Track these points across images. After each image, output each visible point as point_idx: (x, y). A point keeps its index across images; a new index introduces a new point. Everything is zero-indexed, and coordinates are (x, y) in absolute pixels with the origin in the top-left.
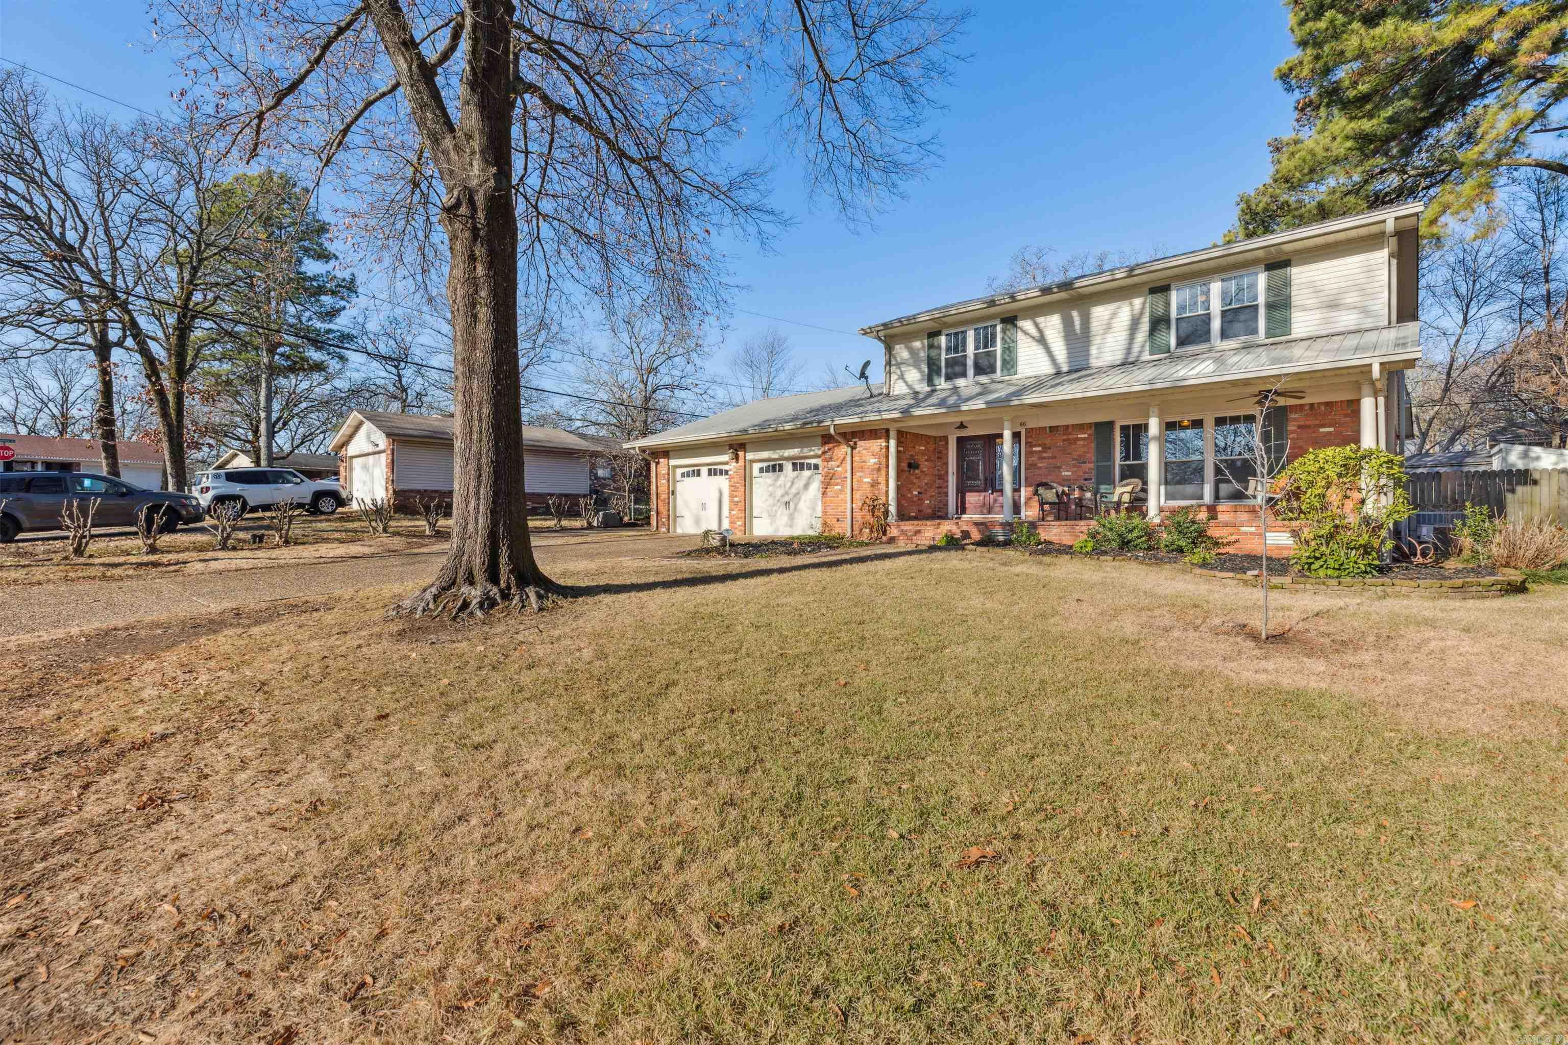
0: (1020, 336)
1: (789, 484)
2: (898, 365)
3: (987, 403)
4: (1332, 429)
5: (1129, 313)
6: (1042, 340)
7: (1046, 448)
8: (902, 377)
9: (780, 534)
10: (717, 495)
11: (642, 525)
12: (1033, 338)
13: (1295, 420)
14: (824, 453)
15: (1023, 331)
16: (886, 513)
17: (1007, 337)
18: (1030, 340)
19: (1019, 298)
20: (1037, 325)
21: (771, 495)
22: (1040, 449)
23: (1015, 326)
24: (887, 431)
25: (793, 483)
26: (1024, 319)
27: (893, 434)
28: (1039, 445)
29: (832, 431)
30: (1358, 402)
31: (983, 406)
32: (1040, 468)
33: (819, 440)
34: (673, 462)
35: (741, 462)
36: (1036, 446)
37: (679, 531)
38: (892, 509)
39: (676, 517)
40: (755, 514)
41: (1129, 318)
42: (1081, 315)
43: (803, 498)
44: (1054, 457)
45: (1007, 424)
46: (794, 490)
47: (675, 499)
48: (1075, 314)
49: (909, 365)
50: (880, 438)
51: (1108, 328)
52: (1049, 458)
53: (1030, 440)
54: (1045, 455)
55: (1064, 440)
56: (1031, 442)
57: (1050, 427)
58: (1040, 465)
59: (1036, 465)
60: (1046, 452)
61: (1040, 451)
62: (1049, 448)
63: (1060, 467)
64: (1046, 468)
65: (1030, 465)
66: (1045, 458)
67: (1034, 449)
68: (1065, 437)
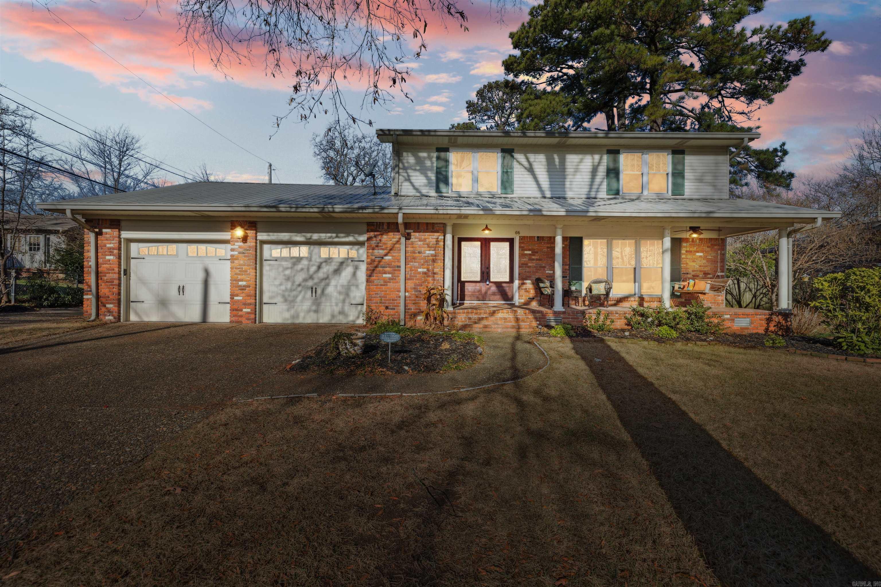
0: (515, 164)
1: (313, 269)
2: (405, 169)
4: (701, 254)
5: (591, 164)
6: (531, 170)
7: (534, 253)
9: (300, 320)
10: (201, 276)
12: (526, 168)
13: (684, 247)
14: (369, 239)
15: (518, 162)
16: (442, 301)
17: (505, 164)
18: (523, 170)
19: (528, 134)
20: (527, 159)
21: (288, 279)
22: (530, 252)
23: (512, 156)
24: (444, 225)
25: (319, 267)
26: (519, 152)
27: (449, 229)
28: (529, 250)
29: (400, 220)
32: (530, 267)
34: (125, 235)
35: (251, 243)
36: (527, 250)
37: (133, 318)
38: (448, 298)
39: (128, 301)
40: (265, 299)
41: (591, 167)
42: (559, 159)
43: (333, 282)
44: (540, 260)
45: (559, 231)
46: (321, 274)
47: (128, 280)
48: (556, 157)
49: (415, 170)
50: (437, 232)
51: (577, 170)
52: (537, 260)
53: (522, 245)
54: (533, 257)
55: (548, 248)
56: (523, 247)
57: (538, 237)
58: (530, 264)
59: (527, 264)
60: (534, 255)
61: (530, 254)
62: (537, 252)
63: (544, 267)
64: (535, 267)
65: (523, 264)
66: (533, 260)
67: (526, 252)
68: (549, 245)
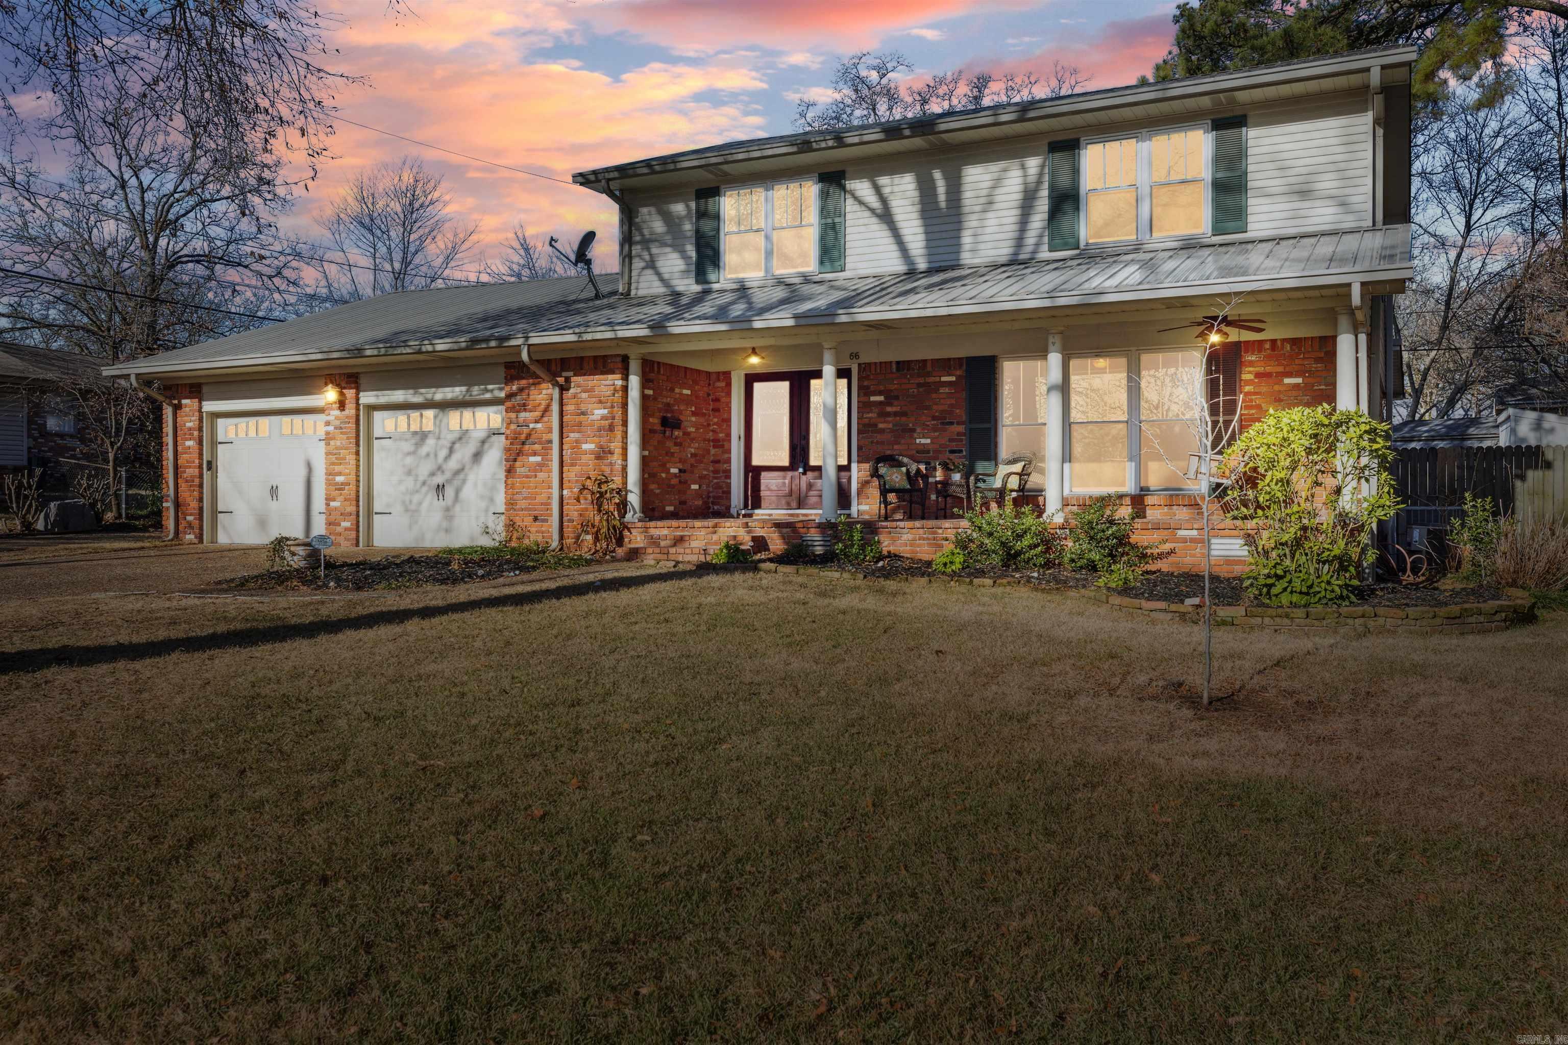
0: (850, 205)
1: (443, 453)
2: (646, 243)
3: (796, 317)
4: (1299, 380)
5: (1020, 180)
6: (886, 216)
7: (891, 398)
8: (651, 265)
9: (427, 544)
10: (303, 472)
11: (145, 529)
12: (872, 210)
13: (1251, 364)
14: (510, 396)
15: (856, 198)
16: (623, 506)
17: (831, 207)
18: (867, 214)
19: (850, 140)
20: (877, 189)
21: (409, 473)
22: (881, 398)
23: (843, 188)
24: (625, 359)
25: (451, 450)
26: (859, 176)
27: (634, 365)
28: (880, 393)
29: (525, 356)
30: (1333, 339)
31: (790, 323)
32: (882, 431)
33: (502, 372)
34: (209, 406)
35: (350, 410)
36: (874, 394)
37: (223, 539)
38: (634, 499)
39: (215, 512)
40: (377, 507)
41: (1020, 188)
42: (946, 178)
43: (471, 477)
44: (904, 414)
45: (828, 356)
46: (453, 464)
47: (214, 478)
48: (937, 175)
49: (664, 244)
50: (613, 373)
51: (989, 203)
52: (896, 414)
53: (866, 383)
54: (889, 409)
55: (919, 385)
56: (868, 387)
57: (898, 363)
58: (881, 426)
59: (876, 425)
60: (891, 405)
61: (881, 403)
62: (897, 398)
63: (914, 430)
64: (892, 431)
65: (865, 425)
66: (888, 414)
67: (873, 399)
68: (922, 380)
